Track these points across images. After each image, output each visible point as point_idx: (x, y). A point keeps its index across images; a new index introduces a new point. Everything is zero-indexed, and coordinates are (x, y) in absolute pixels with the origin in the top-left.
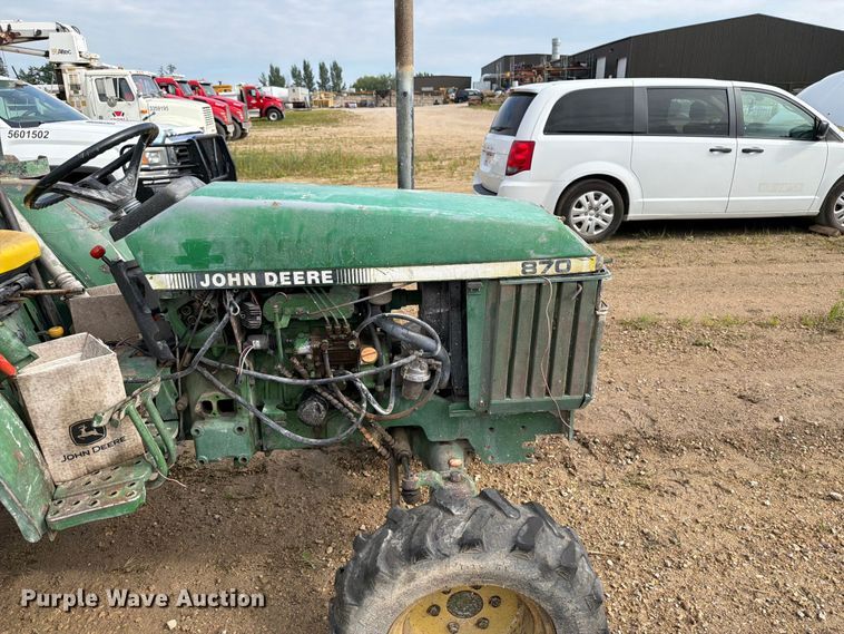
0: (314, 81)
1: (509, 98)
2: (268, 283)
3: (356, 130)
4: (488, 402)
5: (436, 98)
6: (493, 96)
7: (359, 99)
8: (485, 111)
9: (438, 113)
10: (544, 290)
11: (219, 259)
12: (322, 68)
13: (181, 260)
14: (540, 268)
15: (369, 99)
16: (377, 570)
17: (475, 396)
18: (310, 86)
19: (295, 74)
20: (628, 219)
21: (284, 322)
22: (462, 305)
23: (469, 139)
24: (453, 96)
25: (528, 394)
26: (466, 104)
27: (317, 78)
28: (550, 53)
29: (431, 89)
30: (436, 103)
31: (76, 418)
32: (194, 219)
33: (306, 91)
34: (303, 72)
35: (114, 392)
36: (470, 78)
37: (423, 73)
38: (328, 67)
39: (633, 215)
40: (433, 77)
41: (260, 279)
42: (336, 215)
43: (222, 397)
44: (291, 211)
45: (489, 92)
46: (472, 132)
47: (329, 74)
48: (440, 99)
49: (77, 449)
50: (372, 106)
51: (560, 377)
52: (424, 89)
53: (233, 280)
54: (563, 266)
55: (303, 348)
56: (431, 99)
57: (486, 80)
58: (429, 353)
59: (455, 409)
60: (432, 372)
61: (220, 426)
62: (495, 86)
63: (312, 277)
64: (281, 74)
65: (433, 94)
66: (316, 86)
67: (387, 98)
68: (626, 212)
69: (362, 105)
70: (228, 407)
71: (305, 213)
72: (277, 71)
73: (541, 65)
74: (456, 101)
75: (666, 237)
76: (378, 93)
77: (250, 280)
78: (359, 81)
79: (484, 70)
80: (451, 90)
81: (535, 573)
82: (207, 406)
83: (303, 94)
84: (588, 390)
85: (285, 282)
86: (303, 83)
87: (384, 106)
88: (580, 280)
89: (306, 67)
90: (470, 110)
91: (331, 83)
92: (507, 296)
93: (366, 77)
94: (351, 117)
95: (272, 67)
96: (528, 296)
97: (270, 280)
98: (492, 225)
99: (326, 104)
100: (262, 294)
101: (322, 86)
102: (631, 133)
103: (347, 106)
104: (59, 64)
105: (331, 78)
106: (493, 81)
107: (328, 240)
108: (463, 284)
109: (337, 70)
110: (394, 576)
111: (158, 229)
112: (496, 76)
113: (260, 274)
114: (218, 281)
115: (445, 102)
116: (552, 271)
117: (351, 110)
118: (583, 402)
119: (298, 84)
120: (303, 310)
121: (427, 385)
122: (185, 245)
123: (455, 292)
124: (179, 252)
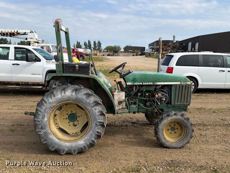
0: (92, 47)
1: (166, 56)
2: (143, 84)
3: (109, 63)
4: (175, 104)
5: (133, 54)
6: (154, 54)
7: (107, 53)
8: (151, 58)
9: (135, 59)
10: (183, 87)
11: (137, 81)
12: (95, 43)
13: (132, 81)
14: (183, 83)
15: (111, 53)
16: (163, 118)
17: (172, 103)
18: (90, 48)
19: (85, 44)
20: (198, 88)
21: (144, 90)
22: (171, 89)
23: (147, 67)
24: (140, 53)
25: (181, 103)
26: (144, 56)
27: (92, 46)
28: (173, 40)
29: (132, 51)
30: (134, 55)
31: (119, 101)
32: (134, 75)
33: (90, 50)
34: (88, 44)
35: (124, 98)
36: (145, 47)
37: (128, 45)
38: (97, 43)
39: (199, 87)
40: (132, 47)
41: (142, 84)
42: (154, 75)
43: (134, 102)
44: (148, 74)
45: (152, 52)
46: (148, 65)
47: (97, 45)
48: (135, 54)
49: (118, 105)
50: (112, 56)
51: (186, 100)
52: (129, 51)
53: (139, 84)
54: (186, 83)
55: (147, 94)
56: (132, 54)
57: (150, 48)
58: (166, 96)
59: (169, 105)
60: (166, 99)
61: (134, 106)
62: (154, 50)
63: (150, 83)
64: (80, 44)
65: (132, 52)
66: (92, 48)
67: (117, 53)
68: (198, 86)
69: (109, 55)
70: (135, 103)
71: (150, 74)
72: (79, 43)
73: (169, 44)
74: (141, 55)
75: (209, 93)
76: (114, 52)
77: (141, 84)
78: (107, 47)
79: (150, 45)
80: (138, 51)
81: (184, 119)
82: (132, 103)
83: (89, 51)
84: (190, 102)
85: (146, 84)
86: (88, 47)
87: (116, 56)
88: (188, 85)
89: (89, 42)
90: (146, 58)
91: (97, 48)
92: (178, 87)
93: (109, 46)
94: (107, 59)
95: (77, 42)
96: (181, 87)
97: (144, 84)
98: (176, 77)
99: (96, 55)
100: (142, 86)
101: (94, 49)
102: (199, 66)
103: (104, 55)
104: (30, 42)
105: (98, 46)
106: (153, 49)
107: (153, 78)
108: (171, 85)
109: (100, 44)
110: (165, 119)
111: (129, 76)
112: (154, 47)
113: (142, 83)
114: (137, 84)
115: (137, 55)
116: (184, 84)
117: (105, 57)
118: (189, 104)
119: (86, 48)
120: (147, 89)
121: (165, 101)
122: (133, 79)
123: (170, 86)
124: (132, 79)
